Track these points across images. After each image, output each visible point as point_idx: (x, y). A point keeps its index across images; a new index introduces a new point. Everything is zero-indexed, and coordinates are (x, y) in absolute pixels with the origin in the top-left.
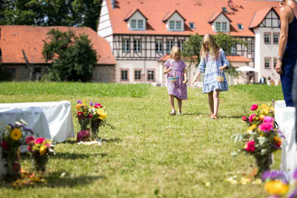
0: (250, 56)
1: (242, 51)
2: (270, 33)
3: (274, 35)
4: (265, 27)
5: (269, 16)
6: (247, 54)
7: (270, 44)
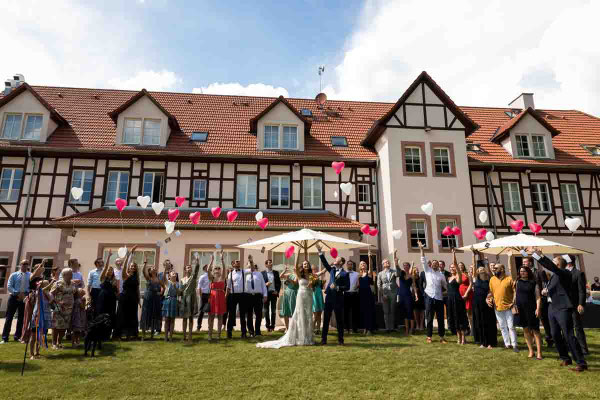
0: (365, 217)
1: (340, 203)
2: (422, 145)
3: (435, 152)
4: (404, 126)
5: (416, 97)
6: (358, 211)
7: (424, 174)
